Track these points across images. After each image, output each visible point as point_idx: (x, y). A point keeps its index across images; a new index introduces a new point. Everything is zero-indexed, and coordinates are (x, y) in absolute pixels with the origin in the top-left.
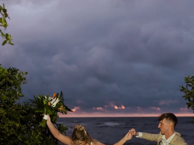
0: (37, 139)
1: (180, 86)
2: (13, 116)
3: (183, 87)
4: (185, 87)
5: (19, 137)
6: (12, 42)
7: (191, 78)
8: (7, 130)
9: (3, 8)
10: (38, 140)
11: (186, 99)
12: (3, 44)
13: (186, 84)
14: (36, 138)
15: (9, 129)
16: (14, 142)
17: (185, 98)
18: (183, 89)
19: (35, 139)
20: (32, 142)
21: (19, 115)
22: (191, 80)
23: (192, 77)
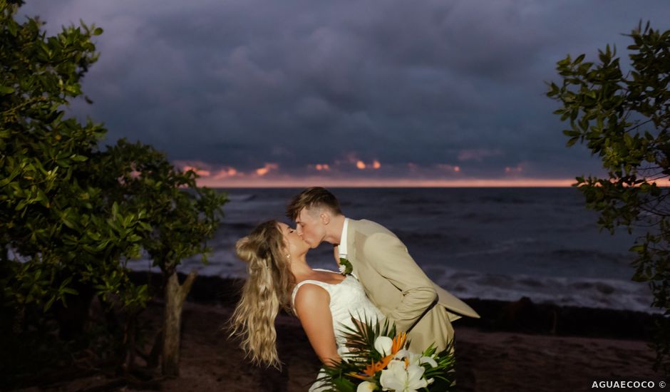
0: (128, 228)
2: (50, 157)
3: (553, 85)
4: (560, 84)
5: (65, 215)
7: (576, 62)
8: (14, 190)
10: (128, 231)
11: (563, 119)
13: (561, 78)
14: (125, 224)
15: (22, 187)
16: (48, 232)
17: (561, 115)
18: (554, 91)
19: (123, 227)
20: (113, 238)
21: (67, 155)
22: (576, 67)
23: (578, 59)
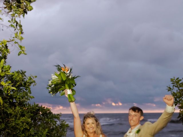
1: (167, 87)
4: (172, 88)
6: (25, 53)
8: (21, 124)
9: (19, 24)
12: (19, 55)
13: (172, 85)
23: (177, 79)
